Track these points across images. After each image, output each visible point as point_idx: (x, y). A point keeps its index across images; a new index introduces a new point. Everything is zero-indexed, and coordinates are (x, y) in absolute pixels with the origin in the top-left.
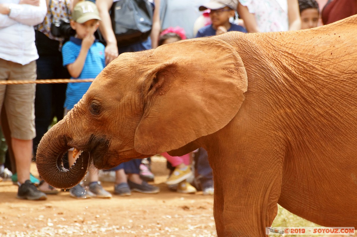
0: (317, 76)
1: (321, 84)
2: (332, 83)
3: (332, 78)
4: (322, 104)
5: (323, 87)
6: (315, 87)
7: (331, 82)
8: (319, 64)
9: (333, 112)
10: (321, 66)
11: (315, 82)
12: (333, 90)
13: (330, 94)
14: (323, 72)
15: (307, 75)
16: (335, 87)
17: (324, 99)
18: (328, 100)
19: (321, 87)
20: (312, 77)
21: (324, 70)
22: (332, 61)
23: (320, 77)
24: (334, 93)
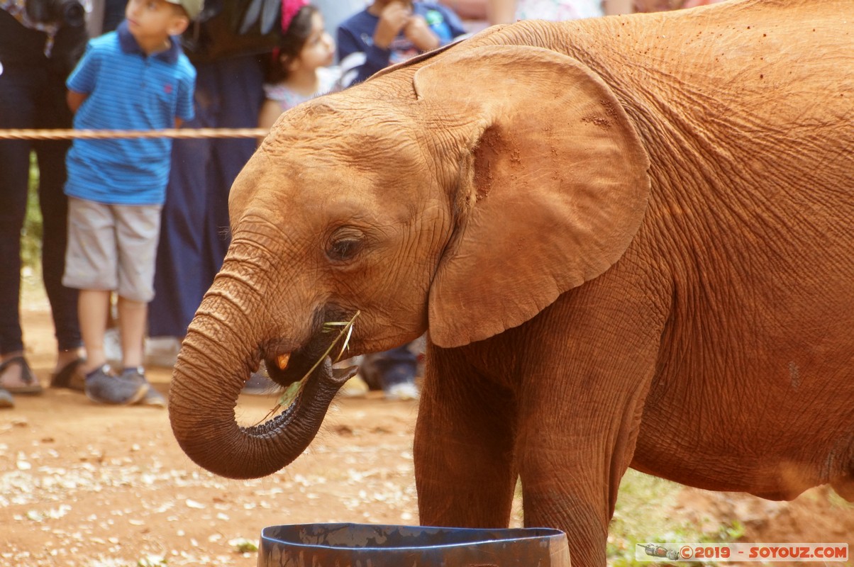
0: (736, 128)
1: (746, 149)
2: (772, 148)
3: (771, 137)
4: (748, 197)
5: (750, 157)
6: (733, 155)
7: (769, 144)
8: (737, 102)
9: (772, 215)
10: (742, 104)
11: (732, 143)
12: (774, 164)
13: (766, 174)
14: (749, 121)
15: (713, 126)
16: (779, 157)
17: (753, 185)
18: (762, 188)
19: (746, 157)
20: (725, 133)
21: (751, 115)
22: (767, 95)
23: (743, 133)
24: (776, 172)
